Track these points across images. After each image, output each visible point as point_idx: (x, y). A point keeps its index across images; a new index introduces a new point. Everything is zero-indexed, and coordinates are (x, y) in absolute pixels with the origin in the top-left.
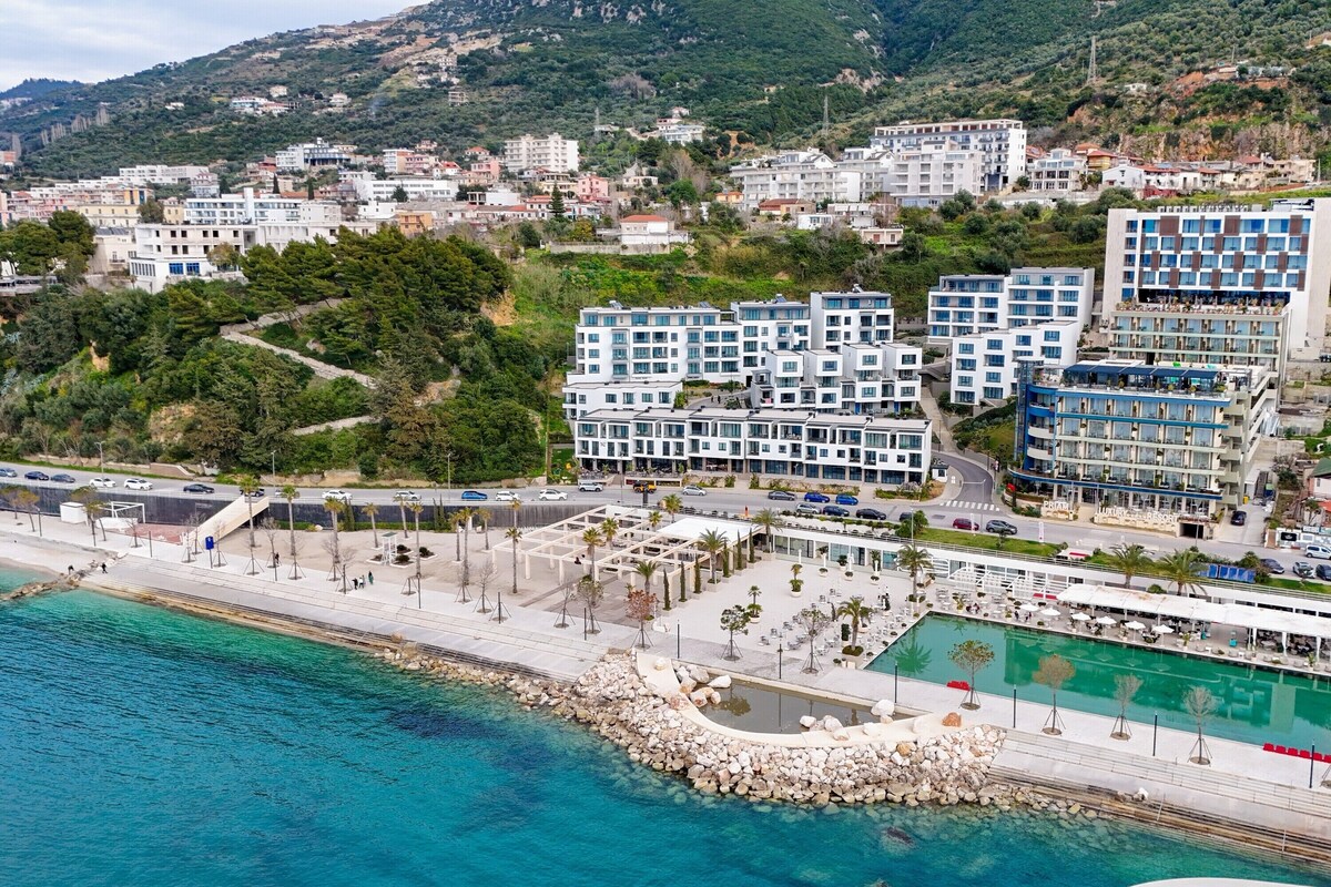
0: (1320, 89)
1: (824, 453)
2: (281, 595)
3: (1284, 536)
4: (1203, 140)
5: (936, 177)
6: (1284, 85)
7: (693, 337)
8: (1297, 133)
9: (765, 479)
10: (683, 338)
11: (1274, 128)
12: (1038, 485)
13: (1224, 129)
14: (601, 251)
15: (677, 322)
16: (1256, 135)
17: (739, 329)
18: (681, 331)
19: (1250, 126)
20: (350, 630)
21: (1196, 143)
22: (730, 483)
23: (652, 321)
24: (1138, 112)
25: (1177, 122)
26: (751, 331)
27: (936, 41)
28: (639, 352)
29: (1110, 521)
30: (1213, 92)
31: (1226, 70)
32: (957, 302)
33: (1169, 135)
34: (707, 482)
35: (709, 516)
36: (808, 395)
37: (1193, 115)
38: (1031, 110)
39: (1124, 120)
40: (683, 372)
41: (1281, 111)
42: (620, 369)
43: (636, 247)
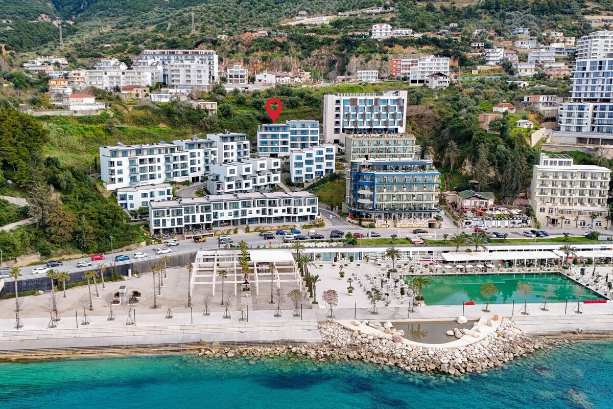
0: (301, 43)
1: (276, 211)
2: (91, 335)
3: (466, 223)
4: (259, 62)
5: (194, 76)
6: (286, 40)
7: (167, 159)
8: (295, 61)
9: (252, 227)
10: (163, 160)
11: (287, 58)
12: (364, 214)
13: (266, 57)
14: (63, 114)
15: (157, 152)
16: (280, 60)
17: (188, 154)
18: (162, 157)
19: (277, 57)
20: (167, 345)
21: (256, 63)
22: (236, 232)
23: (145, 153)
24: (228, 48)
25: (247, 53)
26: (193, 155)
27: (84, 4)
28: (143, 169)
29: (403, 226)
30: (259, 41)
31: (262, 32)
32: (270, 137)
33: (244, 59)
34: (225, 233)
35: (256, 249)
36: (239, 184)
37: (253, 51)
38: (174, 44)
39: (223, 51)
40: (164, 177)
41: (287, 51)
42: (133, 179)
43: (82, 111)
